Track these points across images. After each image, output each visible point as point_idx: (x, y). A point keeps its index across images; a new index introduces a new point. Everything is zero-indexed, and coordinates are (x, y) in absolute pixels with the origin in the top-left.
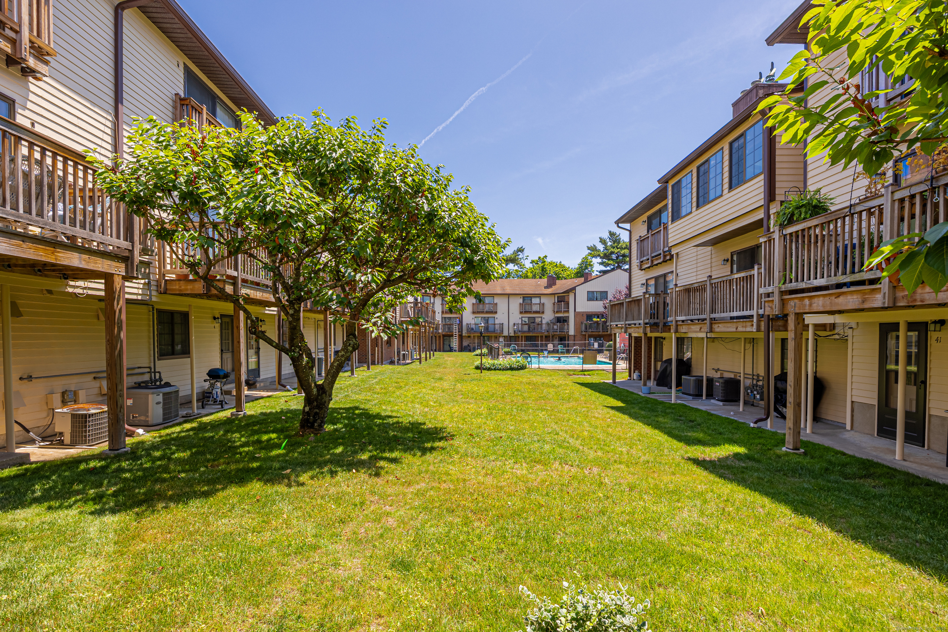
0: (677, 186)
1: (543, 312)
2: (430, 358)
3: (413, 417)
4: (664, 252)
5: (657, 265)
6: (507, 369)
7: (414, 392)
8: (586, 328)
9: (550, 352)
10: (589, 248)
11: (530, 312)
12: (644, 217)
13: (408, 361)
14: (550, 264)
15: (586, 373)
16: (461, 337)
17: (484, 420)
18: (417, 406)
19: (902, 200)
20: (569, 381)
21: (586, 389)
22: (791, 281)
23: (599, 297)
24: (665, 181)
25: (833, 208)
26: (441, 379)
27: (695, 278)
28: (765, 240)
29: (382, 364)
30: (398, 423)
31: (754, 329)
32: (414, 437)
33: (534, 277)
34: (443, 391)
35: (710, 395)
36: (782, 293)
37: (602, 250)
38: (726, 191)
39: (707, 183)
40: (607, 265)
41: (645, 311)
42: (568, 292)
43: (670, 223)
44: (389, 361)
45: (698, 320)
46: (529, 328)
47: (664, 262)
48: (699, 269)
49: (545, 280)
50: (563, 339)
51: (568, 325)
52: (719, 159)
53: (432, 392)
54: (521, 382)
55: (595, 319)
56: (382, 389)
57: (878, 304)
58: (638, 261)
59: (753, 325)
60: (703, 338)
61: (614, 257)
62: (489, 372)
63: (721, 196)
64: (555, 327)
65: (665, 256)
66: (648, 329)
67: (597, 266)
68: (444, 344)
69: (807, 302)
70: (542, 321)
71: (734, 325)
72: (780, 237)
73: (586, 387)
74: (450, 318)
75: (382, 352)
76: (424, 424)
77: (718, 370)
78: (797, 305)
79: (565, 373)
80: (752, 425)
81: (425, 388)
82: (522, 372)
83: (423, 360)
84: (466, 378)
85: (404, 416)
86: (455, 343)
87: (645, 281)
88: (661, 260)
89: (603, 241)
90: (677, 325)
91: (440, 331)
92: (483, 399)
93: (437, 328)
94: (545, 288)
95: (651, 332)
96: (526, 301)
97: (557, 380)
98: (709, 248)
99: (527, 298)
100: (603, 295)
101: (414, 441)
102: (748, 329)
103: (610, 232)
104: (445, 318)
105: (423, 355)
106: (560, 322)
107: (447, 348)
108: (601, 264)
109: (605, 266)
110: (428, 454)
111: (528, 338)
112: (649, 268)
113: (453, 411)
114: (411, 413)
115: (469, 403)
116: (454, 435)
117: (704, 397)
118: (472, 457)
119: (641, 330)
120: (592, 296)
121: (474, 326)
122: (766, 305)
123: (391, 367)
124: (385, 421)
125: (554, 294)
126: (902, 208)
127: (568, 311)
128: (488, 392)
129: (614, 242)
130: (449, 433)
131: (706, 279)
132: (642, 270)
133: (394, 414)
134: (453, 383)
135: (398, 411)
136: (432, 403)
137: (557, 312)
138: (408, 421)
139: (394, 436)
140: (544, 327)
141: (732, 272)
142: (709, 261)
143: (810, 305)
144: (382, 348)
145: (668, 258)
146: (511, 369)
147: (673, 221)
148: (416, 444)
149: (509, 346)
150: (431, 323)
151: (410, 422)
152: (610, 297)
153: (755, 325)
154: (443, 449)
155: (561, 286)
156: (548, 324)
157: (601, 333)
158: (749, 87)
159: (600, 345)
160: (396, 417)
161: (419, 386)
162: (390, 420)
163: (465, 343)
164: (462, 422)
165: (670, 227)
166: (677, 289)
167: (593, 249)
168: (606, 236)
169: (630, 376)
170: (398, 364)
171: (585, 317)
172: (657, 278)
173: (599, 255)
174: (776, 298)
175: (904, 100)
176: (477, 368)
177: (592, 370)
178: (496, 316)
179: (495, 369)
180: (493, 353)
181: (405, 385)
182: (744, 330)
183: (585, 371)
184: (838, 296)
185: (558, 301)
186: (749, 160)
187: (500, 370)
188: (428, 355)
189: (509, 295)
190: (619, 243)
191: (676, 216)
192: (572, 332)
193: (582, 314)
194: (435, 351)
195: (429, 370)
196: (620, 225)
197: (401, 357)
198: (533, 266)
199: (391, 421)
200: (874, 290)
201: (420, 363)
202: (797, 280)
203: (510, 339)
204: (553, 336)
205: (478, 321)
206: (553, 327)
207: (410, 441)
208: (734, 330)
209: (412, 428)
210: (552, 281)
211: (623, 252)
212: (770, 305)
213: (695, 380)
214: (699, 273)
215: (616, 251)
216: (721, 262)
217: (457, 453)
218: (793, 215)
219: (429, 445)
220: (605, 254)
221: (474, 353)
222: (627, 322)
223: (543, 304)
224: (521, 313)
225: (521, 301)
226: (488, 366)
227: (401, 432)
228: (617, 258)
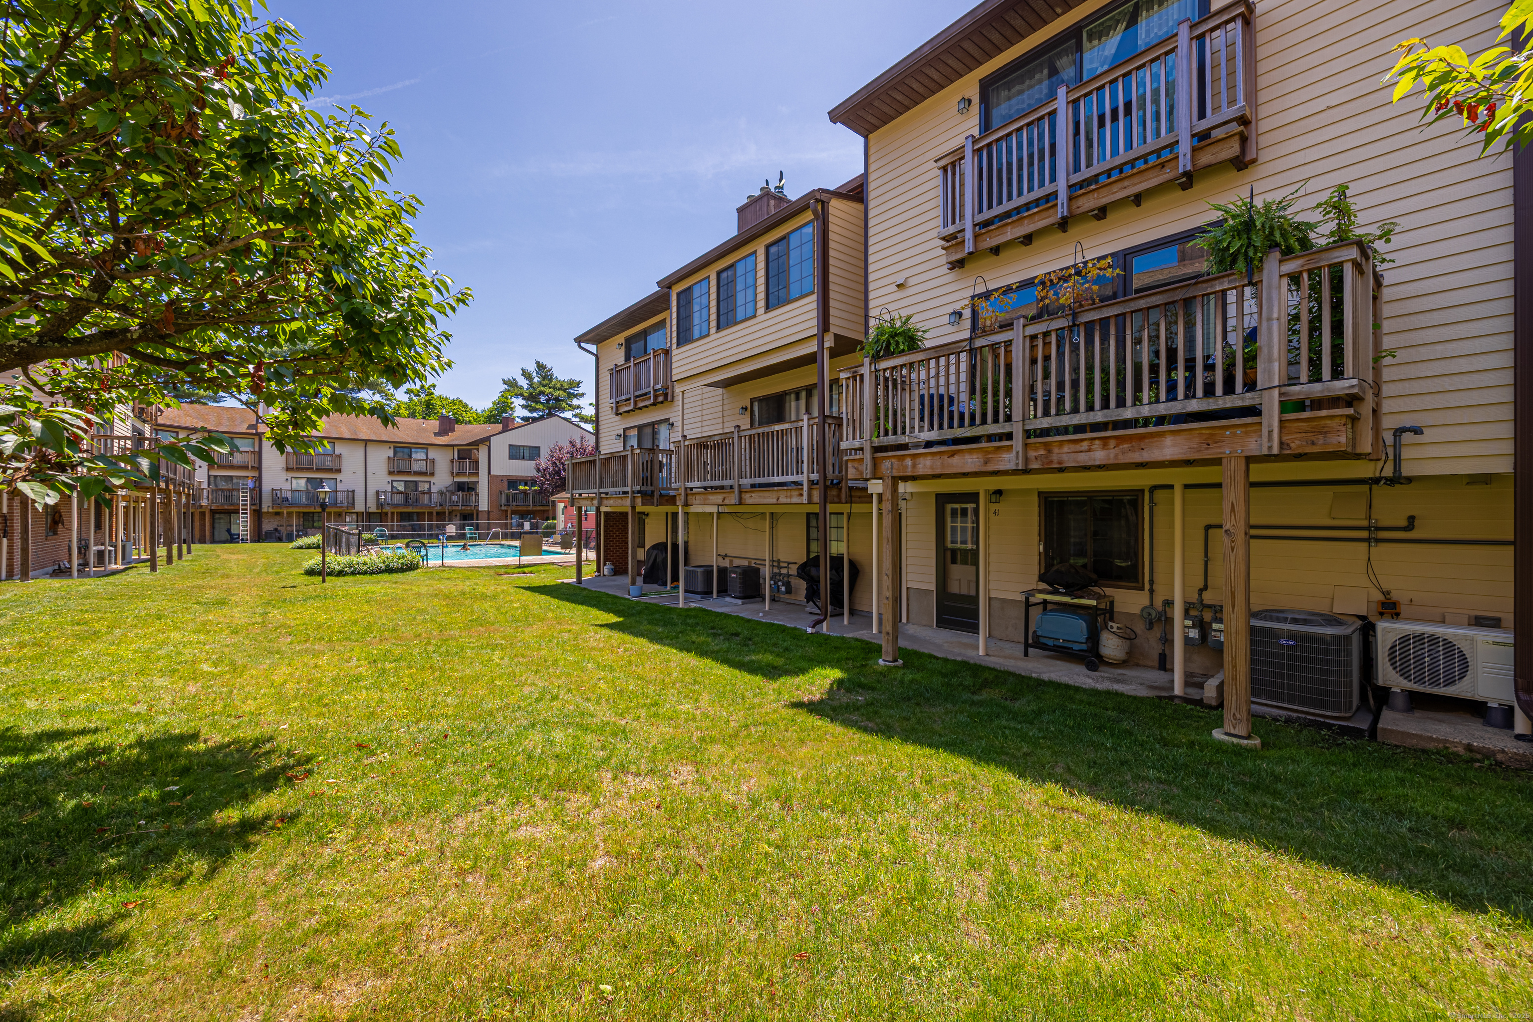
0: (685, 297)
1: (432, 474)
2: (180, 556)
3: (148, 722)
4: (655, 391)
5: (640, 409)
6: (381, 572)
7: (146, 645)
8: (508, 500)
9: (450, 538)
10: (505, 382)
11: (408, 473)
12: (621, 338)
13: (113, 567)
14: (440, 398)
15: (526, 570)
16: (258, 514)
17: (376, 695)
18: (159, 682)
19: (1033, 337)
20: (505, 584)
21: (543, 597)
22: (886, 433)
23: (527, 455)
24: (667, 284)
25: (928, 344)
26: (222, 603)
27: (699, 430)
28: (849, 375)
29: (25, 576)
30: (92, 752)
31: (805, 499)
32: (164, 797)
33: (412, 415)
34: (235, 632)
35: (723, 591)
36: (877, 449)
37: (526, 386)
38: (761, 311)
39: (732, 297)
40: (532, 410)
41: (634, 473)
42: (476, 443)
43: (674, 346)
44: (50, 569)
45: (712, 488)
46: (406, 499)
47: (654, 404)
48: (705, 418)
49: (433, 424)
50: (468, 516)
51: (477, 495)
52: (750, 266)
53: (202, 637)
54: (419, 594)
55: (521, 487)
56: (22, 645)
57: (1011, 466)
58: (613, 401)
59: (802, 495)
60: (711, 514)
61: (543, 398)
62: (341, 579)
63: (755, 316)
64: (455, 498)
65: (656, 397)
66: (639, 501)
67: (519, 411)
68: (213, 528)
69: (909, 462)
70: (430, 489)
71: (775, 495)
72: (871, 372)
73: (542, 593)
74: (231, 477)
75: (25, 550)
76: (194, 737)
77: (726, 556)
78: (895, 466)
79: (492, 572)
80: (809, 630)
81: (176, 628)
82: (411, 574)
83: (161, 561)
84: (289, 594)
85: (117, 722)
86: (243, 524)
87: (621, 432)
88: (652, 401)
89: (526, 374)
90: (687, 495)
91: (204, 502)
92: (348, 639)
93: (196, 497)
94: (436, 434)
95: (643, 504)
96: (400, 455)
97: (489, 587)
98: (720, 391)
99: (402, 450)
100: (533, 452)
101: (168, 814)
102: (795, 500)
103: (538, 363)
104: (216, 477)
105: (161, 551)
106: (463, 491)
107: (221, 533)
108: (523, 407)
109: (530, 411)
110: (239, 856)
111: (405, 517)
112: (628, 412)
113: (278, 680)
114: (141, 708)
115: (317, 654)
116: (309, 759)
117: (715, 595)
118: (394, 821)
119: (628, 502)
120: (516, 452)
121: (289, 495)
122: (850, 465)
123: (56, 583)
124: (34, 758)
125: (453, 446)
126: (1033, 347)
127: (477, 474)
128: (356, 622)
129: (544, 379)
130: (290, 754)
131: (732, 429)
132: (617, 414)
133: (75, 723)
134: (259, 610)
135: (90, 710)
136: (206, 667)
137: (458, 474)
138: (132, 738)
139: (83, 812)
140: (435, 497)
141: (752, 425)
142: (720, 409)
143: (914, 466)
144: (25, 540)
145: (661, 399)
146: (389, 570)
147: (679, 344)
148: (179, 824)
149: (370, 529)
150: (182, 484)
151: (139, 743)
152: (545, 453)
153: (805, 494)
154: (289, 819)
155: (462, 434)
156: (441, 493)
157: (531, 508)
158: (757, 193)
159: (532, 526)
160: (83, 732)
161: (158, 625)
162: (59, 746)
163: (268, 526)
164: (316, 709)
165: (675, 352)
166: (687, 443)
167: (511, 384)
168: (532, 368)
169: (598, 570)
170: (82, 573)
171: (506, 483)
172: (640, 428)
173: (521, 395)
174: (867, 455)
175: (983, 231)
176: (310, 572)
177: (535, 565)
178: (339, 477)
179: (353, 573)
180: (335, 541)
181: (111, 628)
182: (788, 501)
183: (525, 566)
184: (953, 455)
185: (459, 458)
186: (794, 275)
187: (365, 573)
188: (175, 552)
189: (366, 442)
190: (551, 380)
191: (684, 338)
192: (484, 506)
193: (501, 478)
194: (193, 543)
195: (179, 585)
196: (582, 345)
197: (92, 559)
198: (411, 400)
199: (60, 750)
200: (999, 448)
201: (153, 568)
202: (895, 433)
203: (368, 519)
204: (450, 513)
205: (301, 484)
206: (450, 499)
207: (151, 818)
208: (774, 501)
209: (154, 760)
210: (448, 425)
211: (557, 393)
212: (856, 465)
213: (703, 572)
214: (705, 423)
215: (547, 391)
216: (738, 410)
217: (342, 820)
218: (889, 344)
219: (232, 815)
220: (531, 394)
221: (294, 544)
222: (602, 490)
223: (433, 461)
224: (391, 473)
225: (391, 453)
226: (338, 568)
227: (111, 789)
228: (548, 401)
